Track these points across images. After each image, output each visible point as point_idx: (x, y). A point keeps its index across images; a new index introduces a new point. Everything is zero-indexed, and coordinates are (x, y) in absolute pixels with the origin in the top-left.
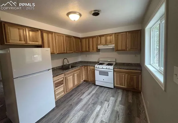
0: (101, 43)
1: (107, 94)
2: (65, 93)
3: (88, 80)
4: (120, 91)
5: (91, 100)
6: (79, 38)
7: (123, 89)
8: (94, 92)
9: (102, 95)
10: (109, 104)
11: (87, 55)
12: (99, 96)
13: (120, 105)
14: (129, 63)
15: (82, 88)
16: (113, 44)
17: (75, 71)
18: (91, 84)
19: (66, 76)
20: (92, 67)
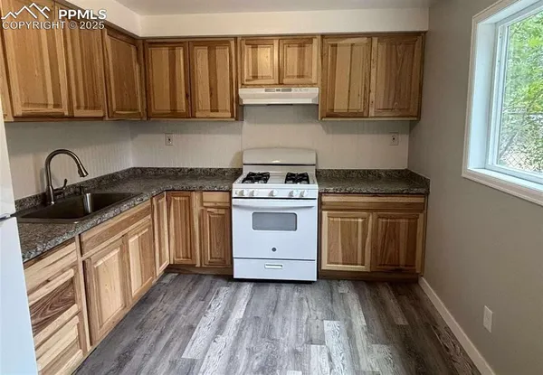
0: (255, 77)
1: (300, 309)
2: (85, 351)
3: (189, 262)
4: (344, 288)
5: (242, 357)
6: (131, 39)
7: (356, 280)
8: (238, 314)
9: (284, 322)
10: (329, 355)
11: (174, 136)
12: (271, 327)
13: (376, 347)
14: (369, 171)
15: (170, 307)
16: (312, 85)
17: (129, 222)
18: (207, 281)
19: (87, 255)
20: (217, 197)
